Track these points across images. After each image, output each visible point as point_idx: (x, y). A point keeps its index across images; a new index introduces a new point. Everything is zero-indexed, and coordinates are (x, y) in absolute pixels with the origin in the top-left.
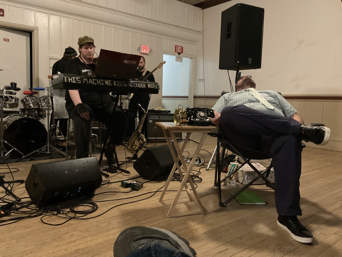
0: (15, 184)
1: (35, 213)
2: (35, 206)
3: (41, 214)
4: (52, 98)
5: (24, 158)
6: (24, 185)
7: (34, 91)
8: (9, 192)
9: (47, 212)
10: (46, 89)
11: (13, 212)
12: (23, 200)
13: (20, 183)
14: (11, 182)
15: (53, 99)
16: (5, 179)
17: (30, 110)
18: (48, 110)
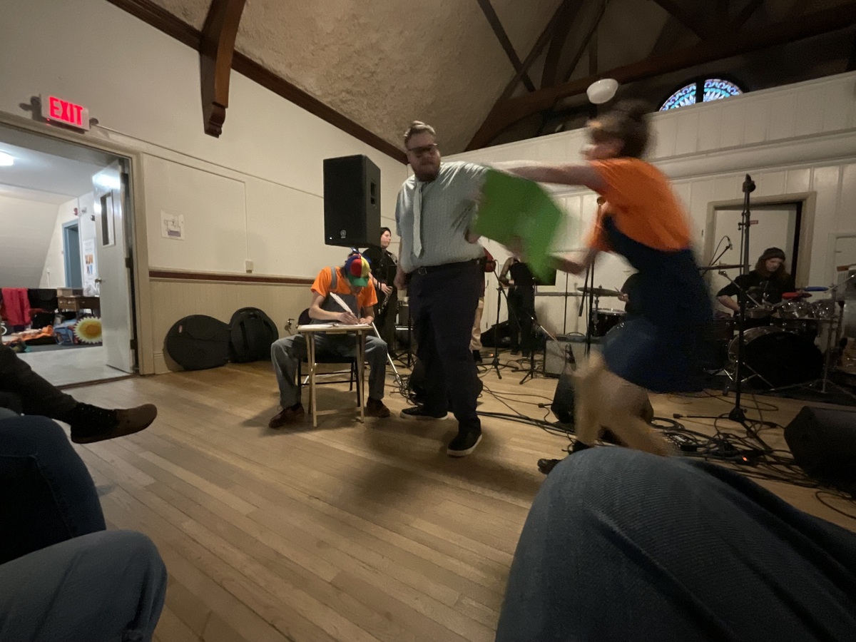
0: (764, 426)
1: (802, 480)
2: (799, 469)
3: (814, 487)
4: (842, 304)
5: (772, 391)
6: (781, 432)
7: (804, 292)
8: (753, 435)
9: (828, 487)
10: (830, 289)
11: (762, 465)
12: (777, 453)
13: (769, 427)
14: (757, 422)
15: (845, 305)
16: (746, 415)
17: (792, 320)
18: (831, 322)
